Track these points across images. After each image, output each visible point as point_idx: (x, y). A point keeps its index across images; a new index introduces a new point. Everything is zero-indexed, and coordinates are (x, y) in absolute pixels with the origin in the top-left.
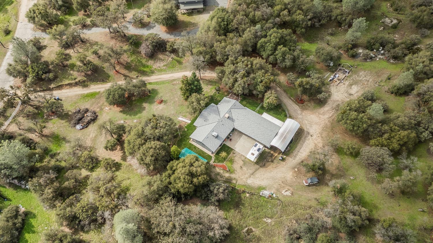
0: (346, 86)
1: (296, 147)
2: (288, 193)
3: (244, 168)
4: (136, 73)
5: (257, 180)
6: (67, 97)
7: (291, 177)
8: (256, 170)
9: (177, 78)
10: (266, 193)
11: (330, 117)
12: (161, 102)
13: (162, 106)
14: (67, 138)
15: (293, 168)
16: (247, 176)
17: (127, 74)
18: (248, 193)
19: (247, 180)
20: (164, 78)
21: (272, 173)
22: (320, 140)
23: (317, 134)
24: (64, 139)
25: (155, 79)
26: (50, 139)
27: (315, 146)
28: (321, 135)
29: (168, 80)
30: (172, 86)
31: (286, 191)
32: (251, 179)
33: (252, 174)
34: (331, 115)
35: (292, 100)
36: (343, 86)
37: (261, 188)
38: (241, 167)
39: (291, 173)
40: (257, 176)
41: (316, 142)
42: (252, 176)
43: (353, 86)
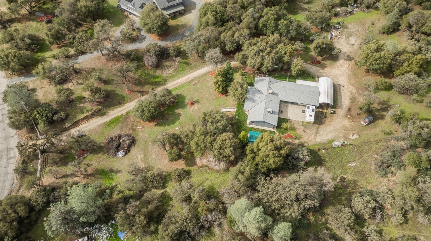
0: (344, 39)
1: (337, 99)
2: (356, 136)
3: (307, 131)
4: (149, 86)
5: (324, 136)
6: (91, 131)
7: (349, 123)
8: (318, 129)
9: (193, 78)
10: (338, 143)
11: (348, 67)
12: (193, 103)
13: (196, 106)
14: (115, 169)
15: (346, 116)
16: (313, 136)
17: (141, 90)
18: (323, 149)
19: (315, 140)
20: (181, 83)
21: (332, 126)
22: (351, 87)
23: (346, 83)
24: (112, 171)
25: (173, 86)
26: (97, 176)
27: (351, 93)
28: (350, 83)
29: (186, 82)
30: (193, 86)
31: (353, 135)
32: (318, 137)
33: (317, 133)
34: (348, 65)
35: (309, 63)
36: (343, 40)
37: (331, 141)
38: (304, 131)
39: (347, 121)
40: (321, 133)
41: (349, 90)
42: (317, 135)
43: (350, 38)
